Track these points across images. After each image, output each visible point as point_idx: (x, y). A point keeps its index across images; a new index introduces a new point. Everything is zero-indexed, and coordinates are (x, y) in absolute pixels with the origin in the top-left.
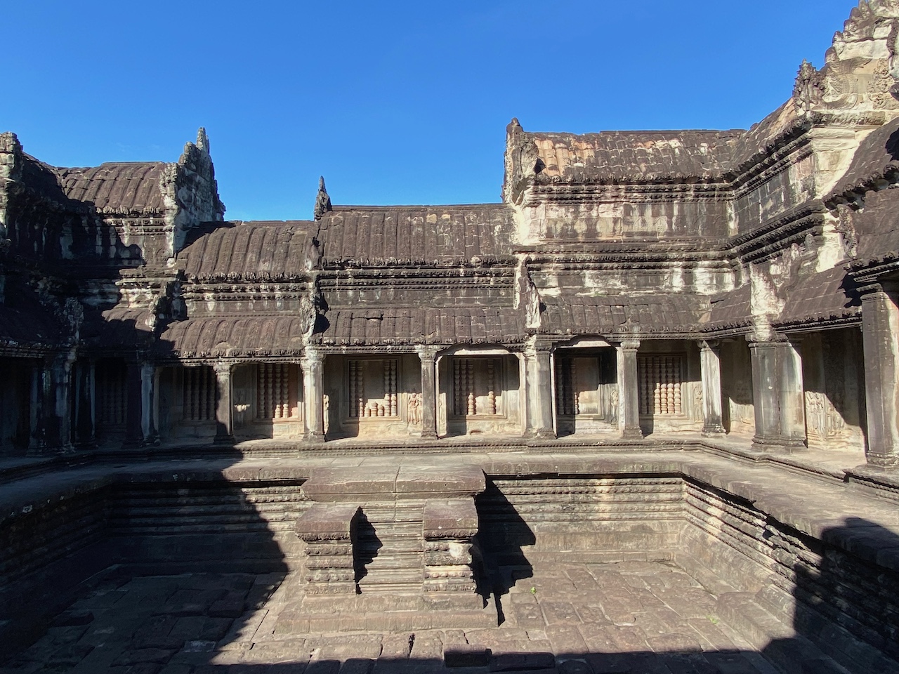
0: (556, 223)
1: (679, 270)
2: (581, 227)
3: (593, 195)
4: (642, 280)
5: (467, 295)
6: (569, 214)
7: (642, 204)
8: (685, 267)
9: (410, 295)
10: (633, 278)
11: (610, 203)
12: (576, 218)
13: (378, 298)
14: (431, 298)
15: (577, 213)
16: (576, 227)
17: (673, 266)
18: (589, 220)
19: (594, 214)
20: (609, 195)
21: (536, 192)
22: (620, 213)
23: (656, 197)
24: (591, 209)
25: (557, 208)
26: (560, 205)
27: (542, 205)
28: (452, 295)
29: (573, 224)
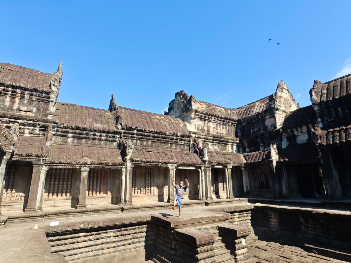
0: (199, 126)
1: (230, 146)
2: (206, 129)
3: (209, 119)
4: (222, 147)
5: (175, 147)
6: (203, 124)
7: (220, 124)
8: (231, 145)
9: (156, 144)
10: (220, 147)
11: (213, 122)
12: (204, 125)
13: (145, 144)
14: (163, 146)
15: (205, 123)
16: (204, 128)
17: (229, 144)
18: (208, 126)
19: (209, 125)
20: (213, 120)
21: (195, 115)
22: (215, 126)
23: (223, 123)
24: (208, 123)
25: (200, 121)
26: (201, 120)
27: (196, 119)
28: (170, 146)
29: (204, 127)
